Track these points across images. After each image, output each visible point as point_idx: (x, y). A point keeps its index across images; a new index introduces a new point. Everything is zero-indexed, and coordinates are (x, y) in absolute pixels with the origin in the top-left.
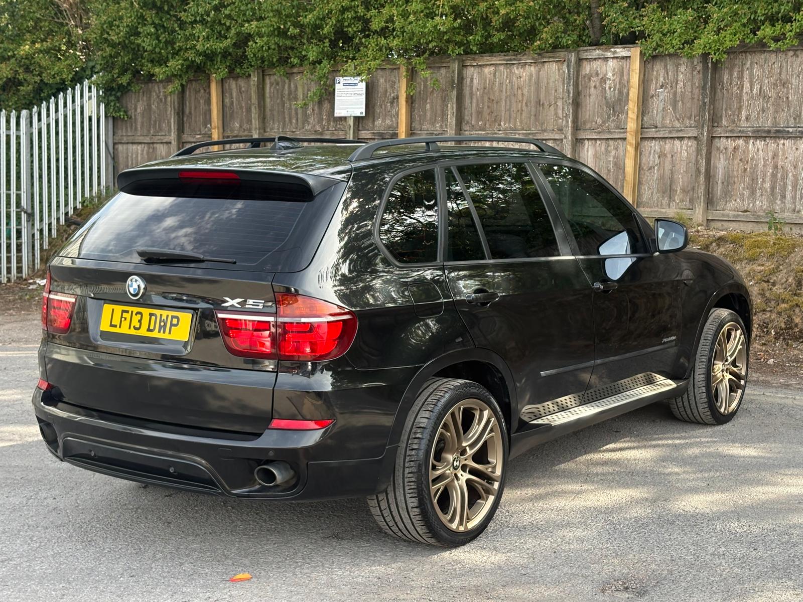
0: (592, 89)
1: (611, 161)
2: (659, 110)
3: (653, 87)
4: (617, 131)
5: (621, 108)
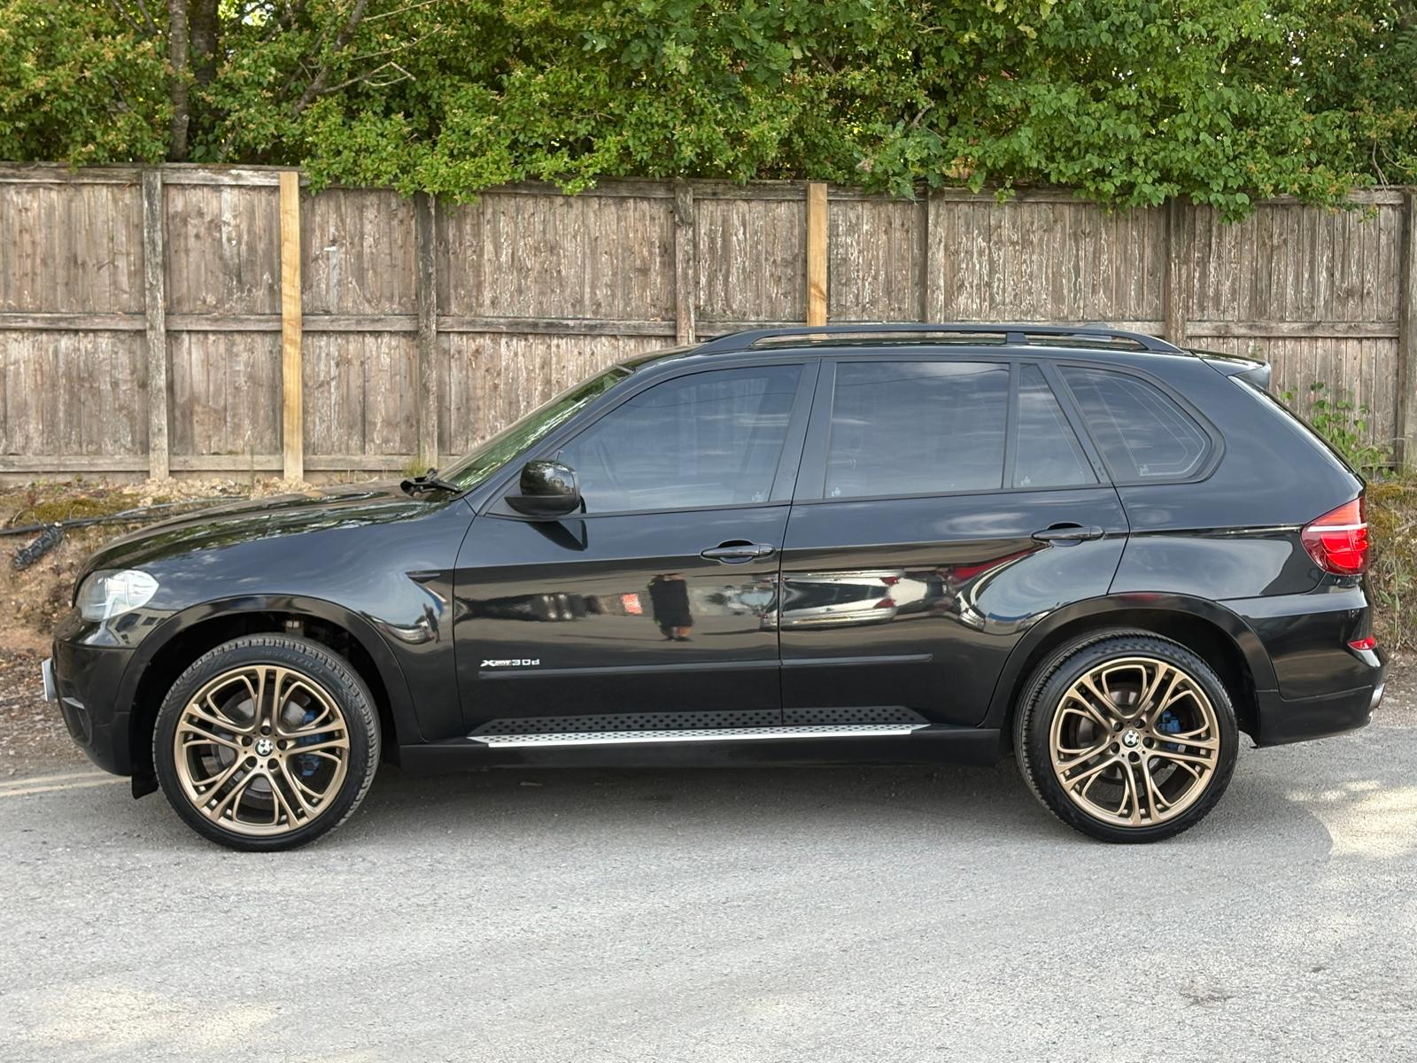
0: (192, 241)
1: (239, 371)
2: (332, 284)
3: (316, 242)
4: (252, 317)
5: (254, 277)
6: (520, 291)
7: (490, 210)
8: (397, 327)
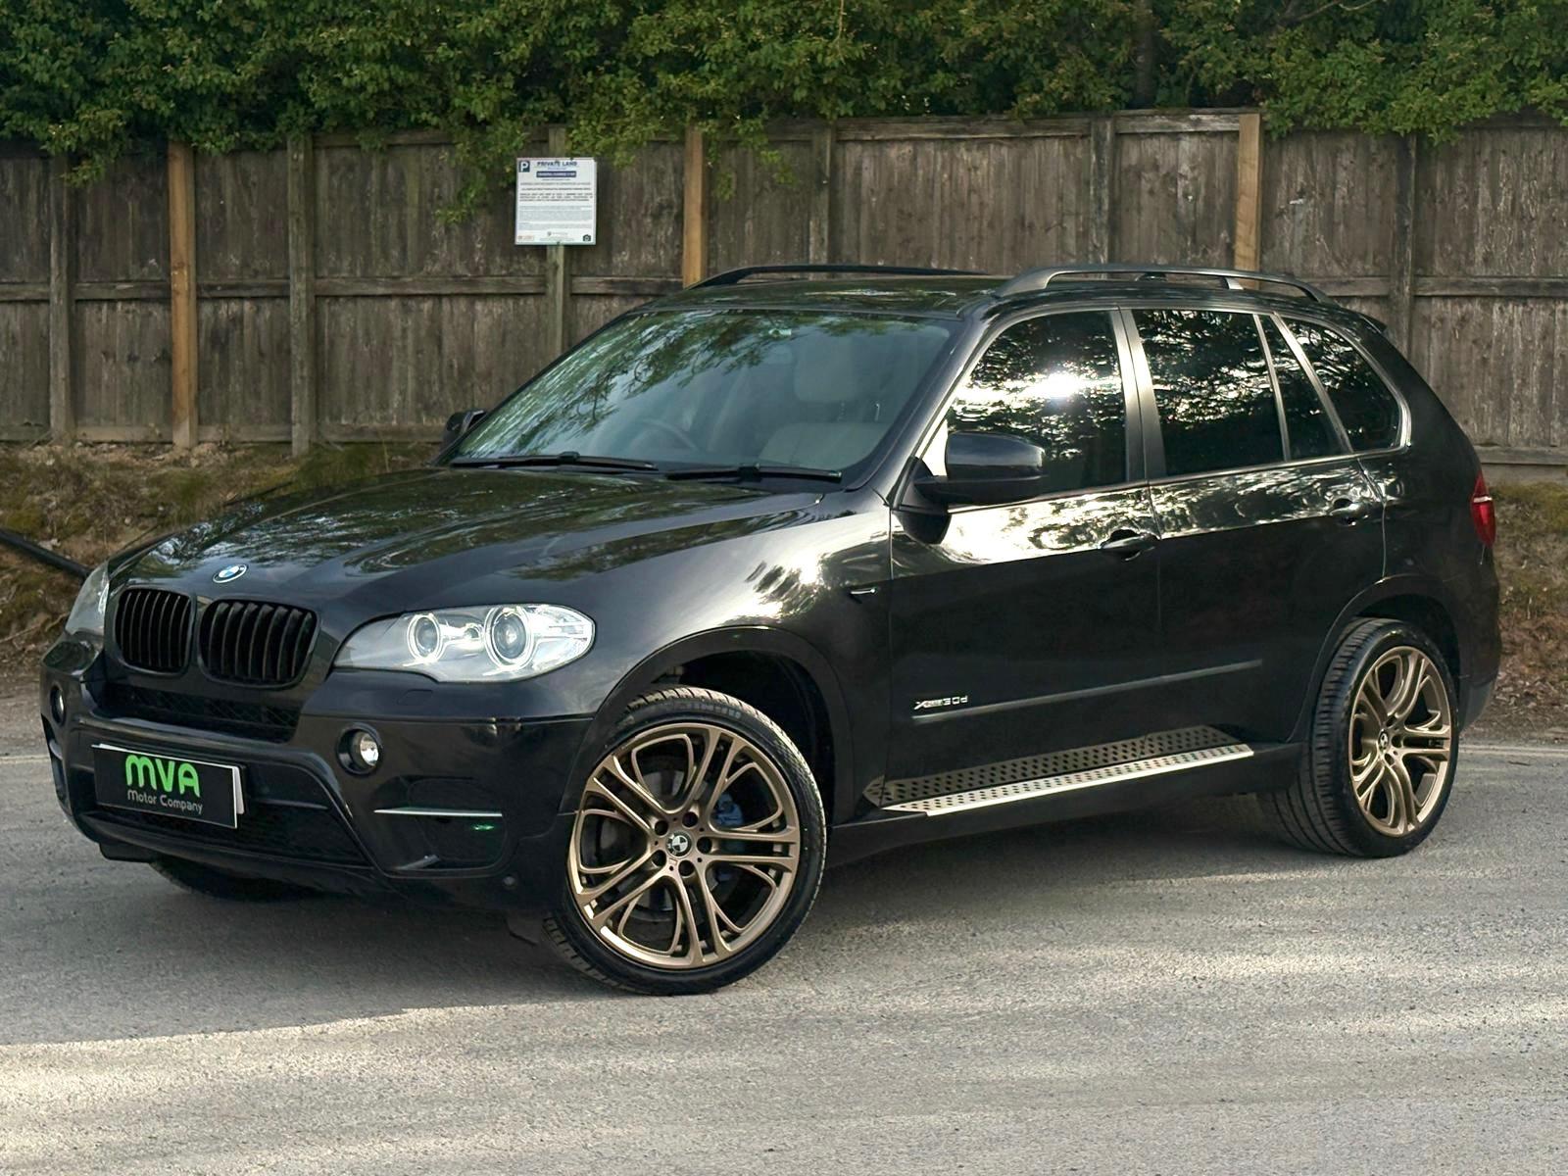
0: (1145, 197)
2: (1296, 241)
3: (1281, 194)
5: (1210, 237)
6: (1520, 245)
7: (1488, 150)
8: (1368, 292)
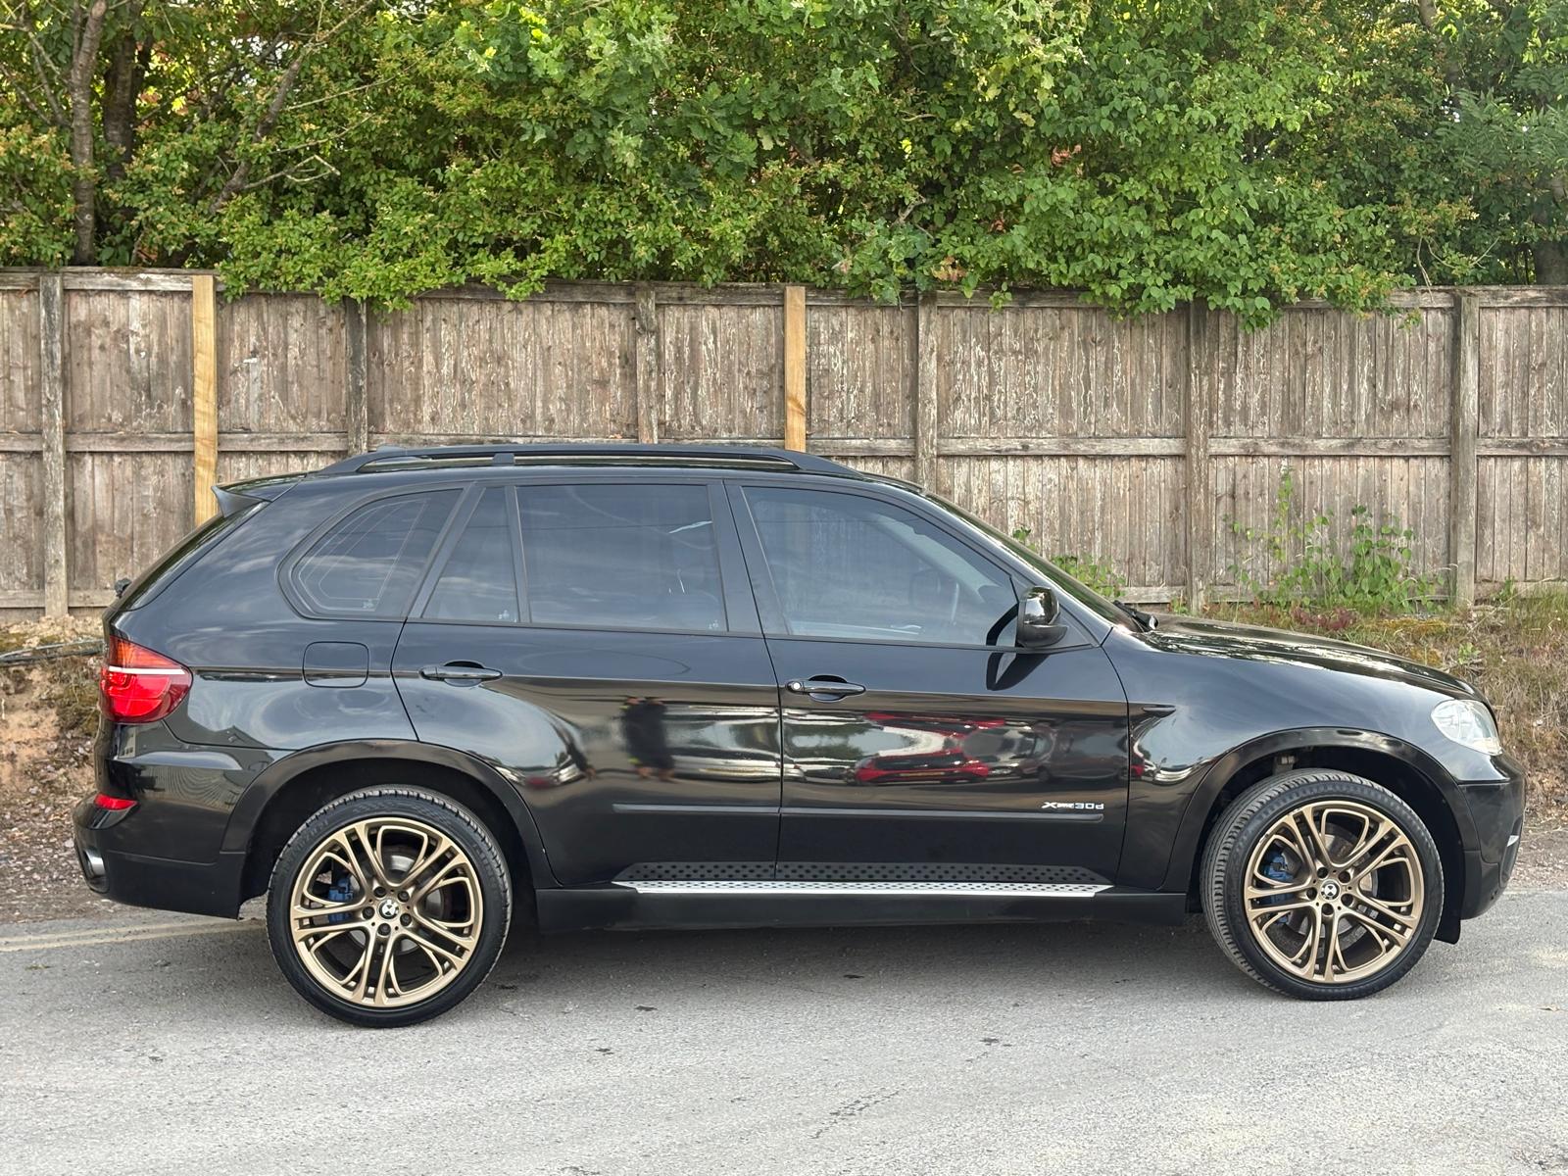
0: (96, 353)
1: (147, 496)
2: (252, 399)
3: (234, 353)
4: (163, 436)
5: (165, 392)
6: (463, 406)
7: (430, 318)
8: (324, 447)
